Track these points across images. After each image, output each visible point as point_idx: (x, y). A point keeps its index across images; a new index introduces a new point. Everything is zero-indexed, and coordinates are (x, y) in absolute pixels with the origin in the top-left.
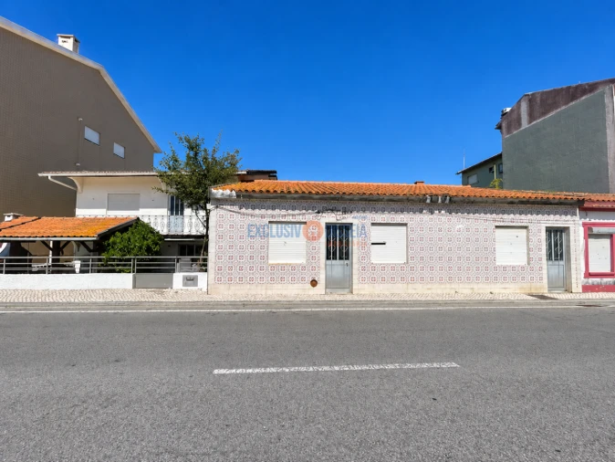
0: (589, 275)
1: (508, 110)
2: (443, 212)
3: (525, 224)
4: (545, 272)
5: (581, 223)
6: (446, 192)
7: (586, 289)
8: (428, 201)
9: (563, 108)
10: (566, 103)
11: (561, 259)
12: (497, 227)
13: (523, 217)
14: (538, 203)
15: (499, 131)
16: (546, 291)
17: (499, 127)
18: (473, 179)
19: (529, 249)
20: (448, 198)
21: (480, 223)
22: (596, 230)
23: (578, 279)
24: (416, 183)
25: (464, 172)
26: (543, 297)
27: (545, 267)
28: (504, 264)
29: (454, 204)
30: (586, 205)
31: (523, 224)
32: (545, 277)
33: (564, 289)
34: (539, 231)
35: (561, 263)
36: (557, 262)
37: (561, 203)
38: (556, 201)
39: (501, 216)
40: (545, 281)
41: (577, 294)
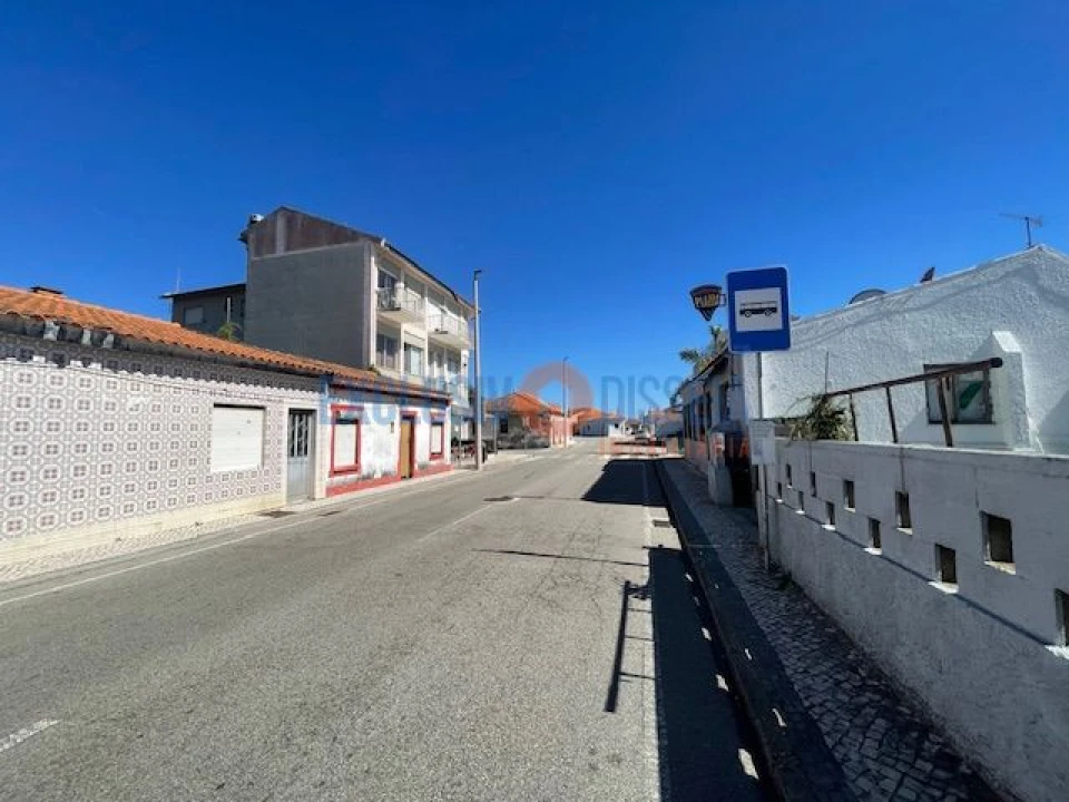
0: (334, 472)
1: (259, 218)
2: (94, 365)
3: (261, 403)
4: (284, 475)
6: (108, 324)
7: (332, 491)
8: (50, 335)
9: (326, 248)
10: (329, 243)
11: (306, 453)
12: (216, 405)
13: (259, 389)
14: (280, 371)
15: (244, 244)
16: (284, 503)
17: (244, 239)
18: (195, 315)
19: (265, 442)
20: (110, 338)
21: (186, 396)
22: (343, 414)
23: (323, 480)
24: (36, 290)
25: (176, 297)
26: (277, 514)
27: (284, 467)
28: (225, 469)
29: (127, 353)
30: (336, 381)
31: (257, 403)
32: (284, 482)
33: (306, 496)
34: (281, 414)
35: (306, 459)
36: (299, 459)
37: (309, 375)
38: (302, 370)
39: (224, 385)
40: (284, 489)
41: (322, 500)
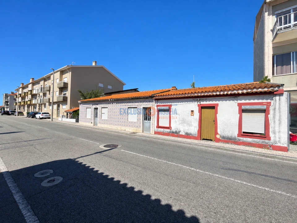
0: (158, 127)
3: (136, 107)
5: (156, 105)
7: (156, 133)
8: (109, 100)
13: (136, 104)
19: (137, 116)
20: (113, 99)
23: (153, 128)
31: (135, 107)
